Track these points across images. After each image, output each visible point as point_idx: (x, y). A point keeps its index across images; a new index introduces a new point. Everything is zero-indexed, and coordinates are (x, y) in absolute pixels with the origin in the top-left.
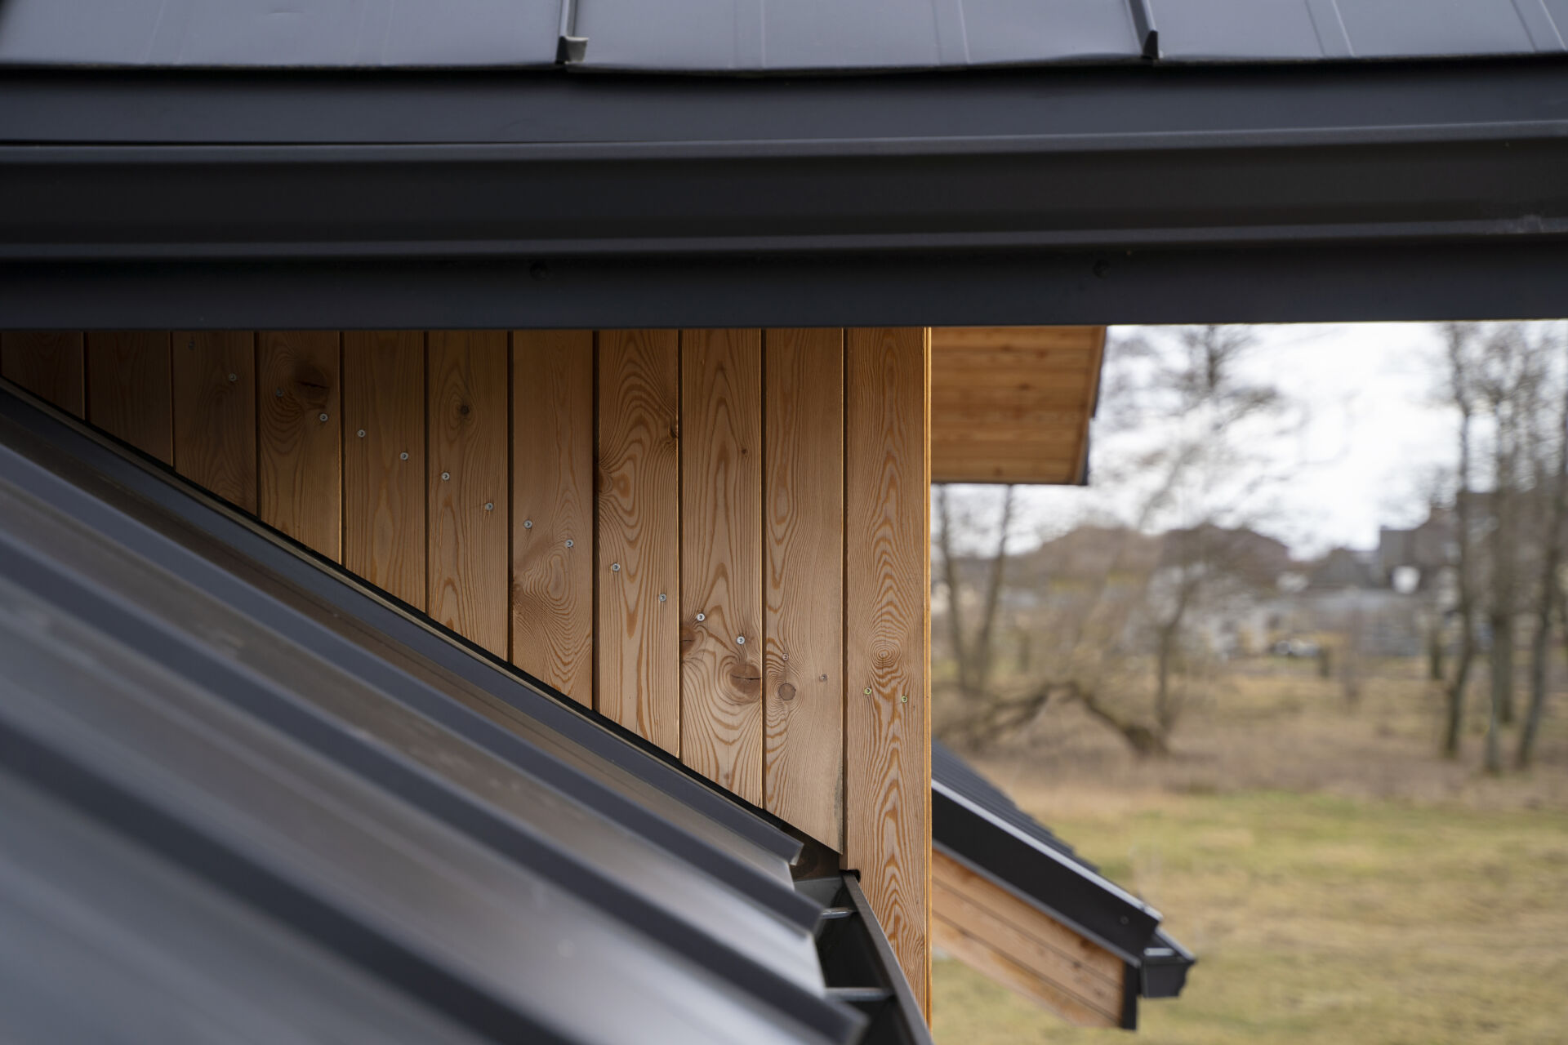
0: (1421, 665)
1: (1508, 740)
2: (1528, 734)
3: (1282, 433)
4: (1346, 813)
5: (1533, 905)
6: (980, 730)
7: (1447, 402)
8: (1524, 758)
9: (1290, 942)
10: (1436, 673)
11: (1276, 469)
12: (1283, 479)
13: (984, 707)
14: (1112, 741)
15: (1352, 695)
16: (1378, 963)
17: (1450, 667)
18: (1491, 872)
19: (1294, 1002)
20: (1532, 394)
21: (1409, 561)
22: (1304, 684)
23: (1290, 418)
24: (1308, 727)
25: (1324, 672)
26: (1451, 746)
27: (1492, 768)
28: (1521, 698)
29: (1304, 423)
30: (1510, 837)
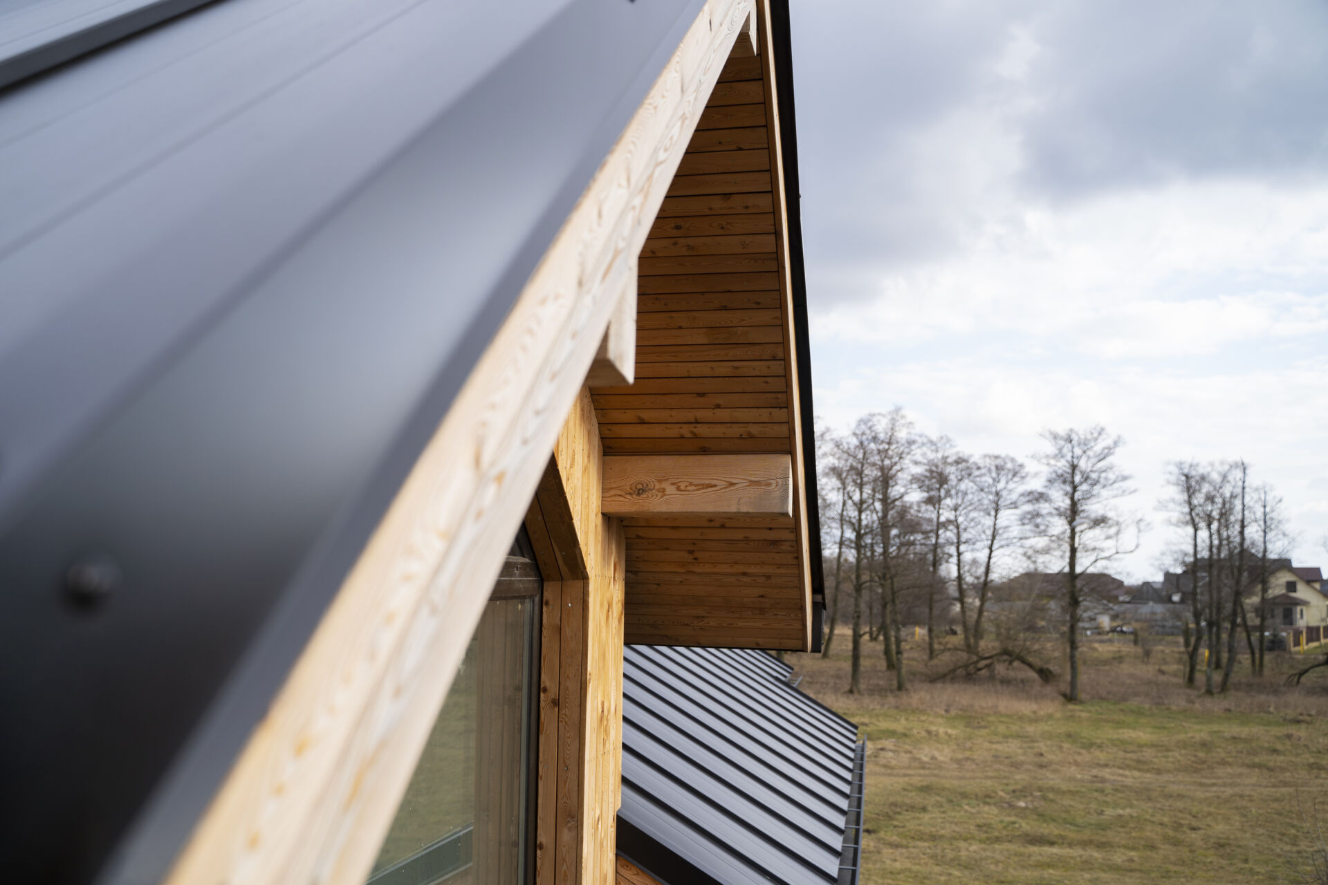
0: (1181, 640)
1: (1217, 677)
2: (1227, 675)
3: (1108, 537)
4: (1139, 713)
5: (1223, 763)
6: (971, 669)
7: (1187, 523)
8: (1224, 687)
9: (1103, 780)
10: (1187, 644)
11: (1106, 554)
12: (1108, 558)
13: (975, 658)
14: (1033, 675)
15: (1147, 654)
16: (1144, 793)
17: (1193, 640)
18: (1204, 745)
19: (1102, 813)
20: (1227, 520)
21: (1178, 590)
22: (1127, 648)
23: (1113, 531)
24: (1126, 668)
25: (1136, 642)
26: (1191, 680)
27: (1209, 692)
28: (1225, 656)
29: (1118, 533)
30: (1215, 727)
